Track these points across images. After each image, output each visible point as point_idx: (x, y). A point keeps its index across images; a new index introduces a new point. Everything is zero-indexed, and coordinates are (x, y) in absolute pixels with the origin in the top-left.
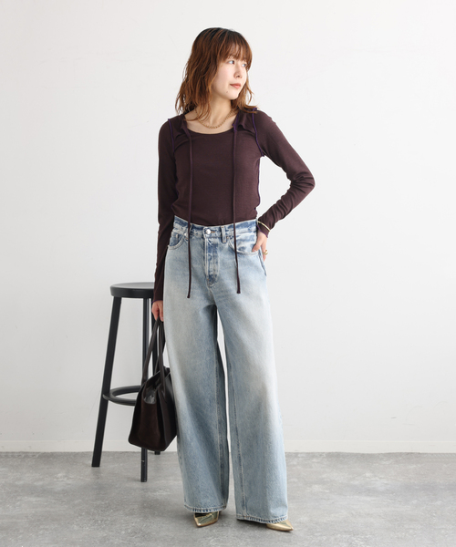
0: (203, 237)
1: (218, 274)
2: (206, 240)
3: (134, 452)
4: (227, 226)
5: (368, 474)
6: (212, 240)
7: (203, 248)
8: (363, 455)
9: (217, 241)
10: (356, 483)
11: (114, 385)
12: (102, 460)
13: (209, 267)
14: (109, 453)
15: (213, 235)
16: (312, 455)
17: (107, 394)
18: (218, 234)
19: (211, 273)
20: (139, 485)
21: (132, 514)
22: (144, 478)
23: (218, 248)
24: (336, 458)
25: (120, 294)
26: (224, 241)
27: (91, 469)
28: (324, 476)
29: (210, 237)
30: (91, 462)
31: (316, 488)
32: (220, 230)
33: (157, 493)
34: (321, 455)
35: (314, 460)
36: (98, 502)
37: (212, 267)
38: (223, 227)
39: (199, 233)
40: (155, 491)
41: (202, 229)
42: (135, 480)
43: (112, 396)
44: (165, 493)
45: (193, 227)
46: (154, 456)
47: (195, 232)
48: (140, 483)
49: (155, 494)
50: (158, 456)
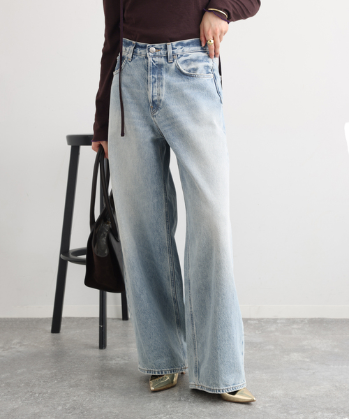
0: (147, 58)
1: (163, 98)
2: (150, 59)
4: (174, 43)
6: (157, 59)
7: (147, 70)
9: (163, 60)
13: (153, 91)
14: (71, 319)
15: (158, 53)
16: (292, 321)
17: (66, 255)
18: (162, 52)
19: (155, 98)
20: (97, 352)
22: (102, 344)
23: (163, 69)
24: (319, 324)
26: (171, 60)
27: (49, 336)
28: (305, 343)
29: (155, 56)
30: (50, 328)
31: (295, 356)
32: (166, 48)
33: (114, 362)
34: (302, 320)
35: (295, 326)
37: (156, 91)
38: (169, 45)
39: (143, 51)
40: (111, 359)
41: (145, 47)
42: (93, 347)
43: (72, 256)
44: (122, 362)
45: (136, 46)
46: (122, 322)
47: (139, 51)
48: (98, 350)
49: (111, 362)
50: (125, 322)
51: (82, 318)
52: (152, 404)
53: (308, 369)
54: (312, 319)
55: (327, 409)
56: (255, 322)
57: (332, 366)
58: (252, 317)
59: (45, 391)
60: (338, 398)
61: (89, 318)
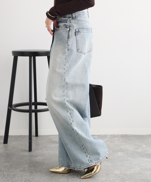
3: (25, 136)
5: (144, 146)
8: (138, 136)
10: (139, 151)
11: (15, 102)
12: (8, 140)
14: (12, 136)
16: (113, 136)
17: (11, 107)
21: (24, 171)
22: (30, 150)
24: (126, 137)
25: (17, 54)
27: (3, 145)
28: (122, 147)
30: (3, 141)
31: (120, 154)
33: (37, 158)
34: (118, 136)
35: (115, 139)
36: (6, 164)
40: (36, 157)
42: (26, 151)
43: (13, 108)
44: (41, 158)
46: (35, 137)
48: (28, 152)
49: (36, 158)
50: (37, 137)
51: (16, 136)
52: (62, 179)
53: (128, 160)
54: (122, 135)
55: (141, 180)
56: (97, 137)
57: (137, 159)
58: (95, 134)
59: (9, 174)
60: (145, 174)
61: (19, 136)
